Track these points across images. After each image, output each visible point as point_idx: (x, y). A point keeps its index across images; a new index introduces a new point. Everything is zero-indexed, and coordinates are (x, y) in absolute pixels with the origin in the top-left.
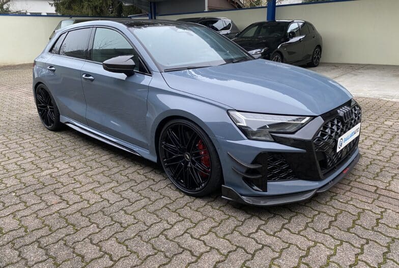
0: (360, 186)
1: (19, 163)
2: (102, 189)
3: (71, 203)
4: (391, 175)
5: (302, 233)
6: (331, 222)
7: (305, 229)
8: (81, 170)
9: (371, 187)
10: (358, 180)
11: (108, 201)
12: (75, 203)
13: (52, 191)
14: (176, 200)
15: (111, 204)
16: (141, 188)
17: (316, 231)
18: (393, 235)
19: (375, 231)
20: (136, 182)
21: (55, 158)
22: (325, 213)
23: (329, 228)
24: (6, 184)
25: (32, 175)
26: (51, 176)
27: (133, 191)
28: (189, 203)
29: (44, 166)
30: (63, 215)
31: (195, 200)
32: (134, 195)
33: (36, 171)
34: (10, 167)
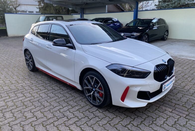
25: (15, 85)
26: (22, 86)
27: (53, 93)
28: (73, 99)
29: (20, 82)
30: (23, 101)
31: (76, 98)
32: (53, 95)
33: (16, 84)
34: (7, 82)
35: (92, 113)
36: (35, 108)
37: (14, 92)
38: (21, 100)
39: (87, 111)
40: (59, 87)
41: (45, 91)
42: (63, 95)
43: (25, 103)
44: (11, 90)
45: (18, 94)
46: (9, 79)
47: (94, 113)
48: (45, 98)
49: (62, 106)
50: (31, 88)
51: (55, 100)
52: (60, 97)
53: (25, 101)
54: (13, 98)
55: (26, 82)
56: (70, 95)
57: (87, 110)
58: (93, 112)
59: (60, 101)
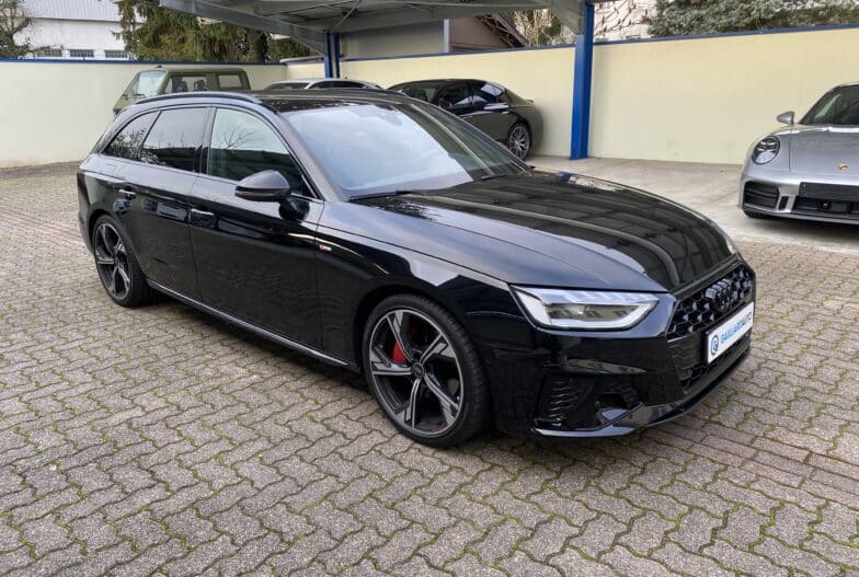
0: (775, 447)
1: (61, 396)
2: (238, 455)
3: (174, 487)
4: (837, 423)
5: (655, 555)
6: (715, 531)
7: (662, 545)
8: (193, 411)
9: (796, 450)
10: (771, 435)
11: (252, 483)
12: (184, 487)
13: (133, 460)
14: (392, 481)
15: (258, 489)
16: (319, 454)
17: (686, 551)
18: (843, 560)
19: (806, 550)
20: (308, 440)
21: (136, 384)
22: (702, 509)
23: (712, 543)
24: (37, 445)
25: (89, 423)
26: (130, 426)
27: (302, 460)
28: (421, 488)
29: (113, 401)
30: (159, 515)
31: (432, 480)
32: (306, 469)
33: (97, 415)
34: (42, 405)
35: (546, 563)
36: (234, 548)
37: (95, 460)
38: (148, 507)
39: (519, 557)
40: (322, 422)
41: (259, 445)
42: (361, 468)
43: (177, 525)
44: (81, 451)
45: (120, 475)
46: (51, 389)
47: (559, 561)
48: (271, 488)
49: (379, 533)
50: (180, 434)
51: (326, 498)
52: (344, 477)
53: (169, 514)
54: (102, 499)
55: (144, 402)
56: (394, 463)
57: (517, 548)
58: (551, 556)
59: (358, 503)
